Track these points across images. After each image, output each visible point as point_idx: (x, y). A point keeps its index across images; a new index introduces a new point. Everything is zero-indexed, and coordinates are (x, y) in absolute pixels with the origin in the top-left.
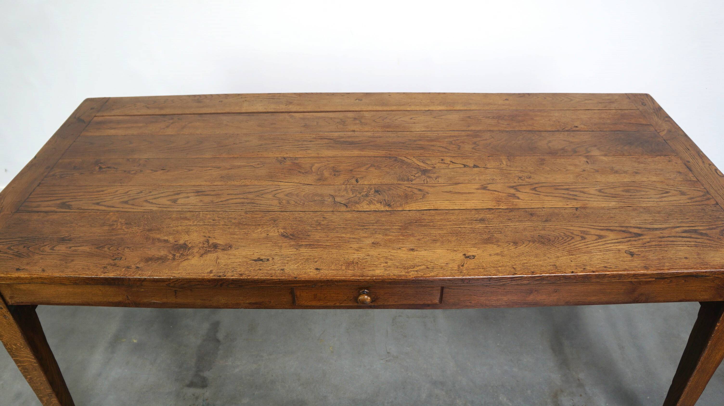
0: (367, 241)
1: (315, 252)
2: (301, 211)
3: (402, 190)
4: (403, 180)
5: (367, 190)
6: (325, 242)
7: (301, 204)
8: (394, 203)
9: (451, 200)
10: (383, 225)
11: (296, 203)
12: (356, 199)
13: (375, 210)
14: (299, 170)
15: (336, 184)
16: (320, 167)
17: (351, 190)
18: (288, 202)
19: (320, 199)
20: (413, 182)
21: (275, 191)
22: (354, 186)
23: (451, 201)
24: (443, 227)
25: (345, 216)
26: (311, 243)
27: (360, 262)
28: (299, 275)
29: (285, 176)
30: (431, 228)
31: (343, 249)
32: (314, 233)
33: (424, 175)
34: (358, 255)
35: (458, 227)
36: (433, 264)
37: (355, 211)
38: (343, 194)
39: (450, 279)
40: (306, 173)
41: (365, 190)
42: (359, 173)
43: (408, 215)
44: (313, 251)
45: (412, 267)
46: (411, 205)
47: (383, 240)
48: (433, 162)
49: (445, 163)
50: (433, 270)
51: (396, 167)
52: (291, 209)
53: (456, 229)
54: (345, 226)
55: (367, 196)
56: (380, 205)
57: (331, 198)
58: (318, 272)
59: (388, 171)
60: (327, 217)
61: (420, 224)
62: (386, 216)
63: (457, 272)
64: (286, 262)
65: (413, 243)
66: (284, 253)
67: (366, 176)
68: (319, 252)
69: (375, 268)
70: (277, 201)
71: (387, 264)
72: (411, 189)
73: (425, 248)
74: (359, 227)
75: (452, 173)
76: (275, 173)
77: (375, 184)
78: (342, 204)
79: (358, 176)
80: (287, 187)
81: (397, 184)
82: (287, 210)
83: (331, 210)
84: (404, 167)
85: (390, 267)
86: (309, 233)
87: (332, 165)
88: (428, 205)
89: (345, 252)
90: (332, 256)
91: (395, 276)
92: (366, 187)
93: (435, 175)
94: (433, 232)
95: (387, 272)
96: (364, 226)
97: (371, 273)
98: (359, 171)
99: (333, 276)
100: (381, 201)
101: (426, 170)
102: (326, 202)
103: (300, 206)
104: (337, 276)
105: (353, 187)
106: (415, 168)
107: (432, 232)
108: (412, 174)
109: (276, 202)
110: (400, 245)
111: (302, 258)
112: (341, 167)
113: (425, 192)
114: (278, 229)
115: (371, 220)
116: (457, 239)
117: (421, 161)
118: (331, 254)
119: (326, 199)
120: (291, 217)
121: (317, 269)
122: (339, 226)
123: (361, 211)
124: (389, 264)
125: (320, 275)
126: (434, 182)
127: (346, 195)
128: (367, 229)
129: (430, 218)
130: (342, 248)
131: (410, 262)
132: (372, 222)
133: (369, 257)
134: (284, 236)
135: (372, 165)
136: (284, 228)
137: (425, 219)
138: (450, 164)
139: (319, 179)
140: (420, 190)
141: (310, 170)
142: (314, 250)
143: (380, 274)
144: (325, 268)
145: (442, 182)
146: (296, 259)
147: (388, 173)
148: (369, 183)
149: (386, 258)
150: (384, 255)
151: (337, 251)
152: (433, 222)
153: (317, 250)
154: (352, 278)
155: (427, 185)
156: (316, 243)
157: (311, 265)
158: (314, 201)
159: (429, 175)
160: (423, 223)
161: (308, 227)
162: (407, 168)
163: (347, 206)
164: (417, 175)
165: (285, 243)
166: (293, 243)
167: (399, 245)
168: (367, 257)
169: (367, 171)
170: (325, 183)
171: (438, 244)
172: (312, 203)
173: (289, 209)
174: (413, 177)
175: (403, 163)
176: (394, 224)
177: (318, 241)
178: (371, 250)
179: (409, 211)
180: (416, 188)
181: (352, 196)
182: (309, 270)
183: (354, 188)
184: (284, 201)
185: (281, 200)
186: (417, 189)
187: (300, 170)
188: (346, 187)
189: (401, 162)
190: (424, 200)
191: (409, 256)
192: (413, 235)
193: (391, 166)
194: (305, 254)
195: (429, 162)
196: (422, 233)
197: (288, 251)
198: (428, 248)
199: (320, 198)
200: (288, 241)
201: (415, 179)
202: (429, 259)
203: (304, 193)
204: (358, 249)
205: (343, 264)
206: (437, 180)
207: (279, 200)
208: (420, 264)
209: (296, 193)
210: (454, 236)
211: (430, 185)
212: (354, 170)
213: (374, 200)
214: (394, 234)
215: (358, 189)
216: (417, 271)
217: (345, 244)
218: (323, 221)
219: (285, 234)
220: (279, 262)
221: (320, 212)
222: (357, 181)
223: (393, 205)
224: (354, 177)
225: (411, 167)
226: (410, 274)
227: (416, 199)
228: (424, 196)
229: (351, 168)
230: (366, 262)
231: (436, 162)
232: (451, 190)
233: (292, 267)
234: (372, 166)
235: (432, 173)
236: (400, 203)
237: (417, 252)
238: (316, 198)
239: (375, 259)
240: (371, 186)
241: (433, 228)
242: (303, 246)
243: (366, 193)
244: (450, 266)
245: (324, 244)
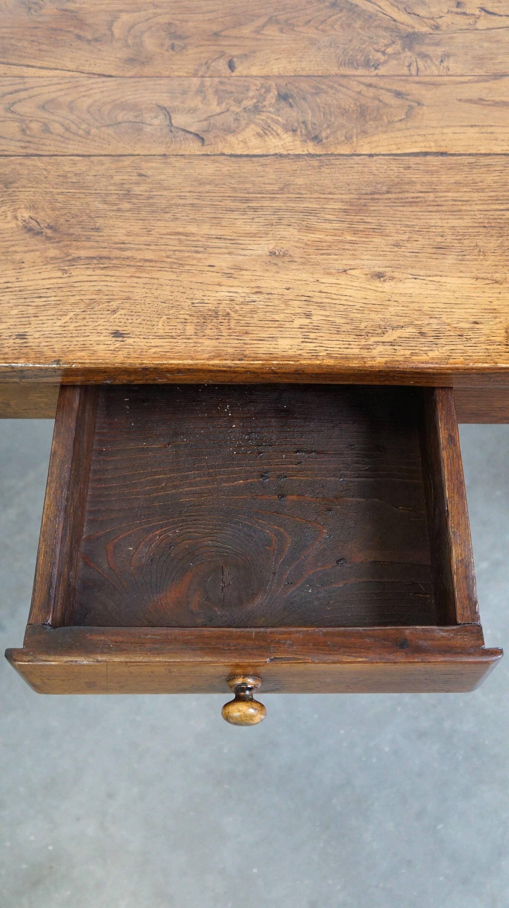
0: (255, 247)
1: (113, 279)
2: (78, 155)
3: (349, 92)
4: (352, 63)
5: (257, 93)
6: (140, 249)
7: (81, 132)
8: (328, 131)
9: (483, 126)
10: (300, 199)
11: (67, 129)
12: (229, 119)
13: (277, 151)
14: (77, 31)
15: (176, 74)
16: (134, 25)
17: (216, 92)
18: (46, 129)
19: (132, 119)
20: (382, 71)
21: (11, 93)
22: (225, 80)
23: (484, 129)
24: (463, 208)
25: (198, 171)
26: (105, 253)
27: (236, 312)
28: (63, 352)
29: (40, 50)
30: (430, 208)
31: (188, 271)
32: (111, 222)
33: (411, 48)
34: (233, 289)
35: (502, 207)
36: (435, 321)
37: (223, 154)
38: (192, 105)
39: (484, 368)
40: (96, 40)
41: (251, 94)
42: (236, 42)
43: (366, 170)
44: (108, 278)
45: (379, 331)
46: (375, 138)
47: (299, 245)
48: (434, 10)
49: (464, 14)
50: (437, 341)
51: (336, 27)
52: (52, 148)
53: (499, 213)
54: (196, 201)
55: (257, 109)
56: (290, 139)
57: (161, 116)
58: (118, 344)
59: (315, 36)
60: (150, 173)
61: (400, 196)
62: (309, 172)
63: (502, 348)
64: (34, 311)
65: (380, 255)
66: (28, 283)
67: (254, 52)
68: (125, 279)
69: (275, 333)
70: (17, 124)
71: (308, 321)
72: (375, 90)
73: (413, 271)
74: (233, 205)
75: (486, 45)
76: (13, 41)
77: (280, 77)
78: (191, 133)
79: (235, 52)
80: (45, 83)
81: (336, 75)
82: (42, 153)
83: (161, 150)
84: (358, 24)
85: (317, 328)
86: (100, 222)
87: (163, 19)
88: (421, 139)
89: (194, 280)
90: (159, 292)
91: (331, 357)
92: (255, 85)
93: (440, 51)
94: (435, 220)
95: (311, 346)
96: (248, 200)
97: (264, 348)
98: (236, 37)
99: (161, 357)
100: (296, 124)
101: (414, 33)
102: (148, 129)
103: (79, 138)
104: (172, 355)
105: (221, 83)
106: (386, 29)
107: (432, 222)
108: (377, 48)
109: (13, 128)
110: (346, 262)
111: (78, 298)
112: (190, 24)
113: (411, 101)
114: (15, 210)
115: (267, 181)
116: (501, 246)
117: (401, 7)
118: (155, 287)
119: (148, 120)
120: (52, 173)
121: (117, 334)
122: (182, 202)
123: (241, 156)
124: (316, 319)
125: (124, 353)
126: (436, 72)
127: (200, 106)
128: (255, 209)
129: (426, 178)
130: (187, 268)
131: (373, 315)
132: (269, 188)
133: (261, 297)
134: (30, 230)
135: (271, 19)
136: (33, 207)
137: (412, 183)
138: (478, 18)
139: (131, 61)
140: (398, 94)
141: (108, 32)
142: (111, 273)
143: (291, 353)
144: (137, 331)
145: (459, 72)
146: (60, 303)
147: (313, 42)
148: (264, 72)
149: (308, 300)
150: (302, 292)
151: (173, 277)
152: (435, 191)
153: (117, 273)
154: (212, 362)
155: (417, 79)
156: (117, 253)
157: (101, 322)
158: (116, 124)
159: (424, 49)
160: (407, 195)
161: (97, 204)
162: (362, 28)
163: (203, 140)
164: (390, 50)
165: (32, 251)
166: (53, 252)
167: (344, 262)
168: (255, 297)
169: (259, 37)
170: (147, 70)
171: (450, 259)
172: (110, 131)
173: (47, 148)
174: (379, 55)
175: (354, 13)
176: (330, 196)
177: (122, 246)
178: (267, 274)
179: (371, 155)
180: (390, 87)
181: (218, 110)
182: (94, 338)
183: (222, 87)
184: (34, 126)
185: (27, 122)
186: (389, 90)
187: (82, 33)
188: (202, 85)
189: (349, 10)
190: (409, 125)
191: (371, 295)
192: (379, 230)
193: (323, 22)
194: (86, 286)
195: (422, 12)
196: (407, 226)
197: (38, 276)
198: (422, 273)
199: (130, 116)
200: (41, 246)
201: (386, 62)
202: (426, 308)
203: (88, 101)
204: (232, 271)
205: (187, 317)
206: (445, 64)
207: (23, 121)
208: (402, 321)
209: (68, 99)
210: (492, 236)
211: (427, 79)
212: (223, 33)
213: (277, 122)
214: (327, 226)
215: (233, 89)
216: (392, 344)
217: (195, 255)
218: (138, 183)
219: (34, 223)
220: (14, 312)
221: (132, 158)
222: (231, 66)
223: (327, 138)
224: (222, 54)
225: (376, 27)
226: (375, 352)
227: (389, 123)
228: (409, 114)
229: (215, 28)
230: (254, 311)
231: (441, 10)
232: (484, 96)
233: (48, 327)
234: (273, 20)
235: (429, 45)
236: (344, 132)
237: (392, 283)
238: (121, 116)
239: (276, 302)
240: (270, 82)
241: (435, 208)
242: (82, 262)
243: (255, 101)
244: (485, 329)
245: (139, 255)
